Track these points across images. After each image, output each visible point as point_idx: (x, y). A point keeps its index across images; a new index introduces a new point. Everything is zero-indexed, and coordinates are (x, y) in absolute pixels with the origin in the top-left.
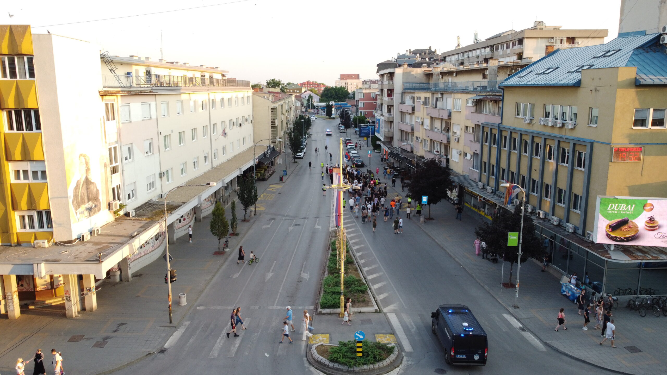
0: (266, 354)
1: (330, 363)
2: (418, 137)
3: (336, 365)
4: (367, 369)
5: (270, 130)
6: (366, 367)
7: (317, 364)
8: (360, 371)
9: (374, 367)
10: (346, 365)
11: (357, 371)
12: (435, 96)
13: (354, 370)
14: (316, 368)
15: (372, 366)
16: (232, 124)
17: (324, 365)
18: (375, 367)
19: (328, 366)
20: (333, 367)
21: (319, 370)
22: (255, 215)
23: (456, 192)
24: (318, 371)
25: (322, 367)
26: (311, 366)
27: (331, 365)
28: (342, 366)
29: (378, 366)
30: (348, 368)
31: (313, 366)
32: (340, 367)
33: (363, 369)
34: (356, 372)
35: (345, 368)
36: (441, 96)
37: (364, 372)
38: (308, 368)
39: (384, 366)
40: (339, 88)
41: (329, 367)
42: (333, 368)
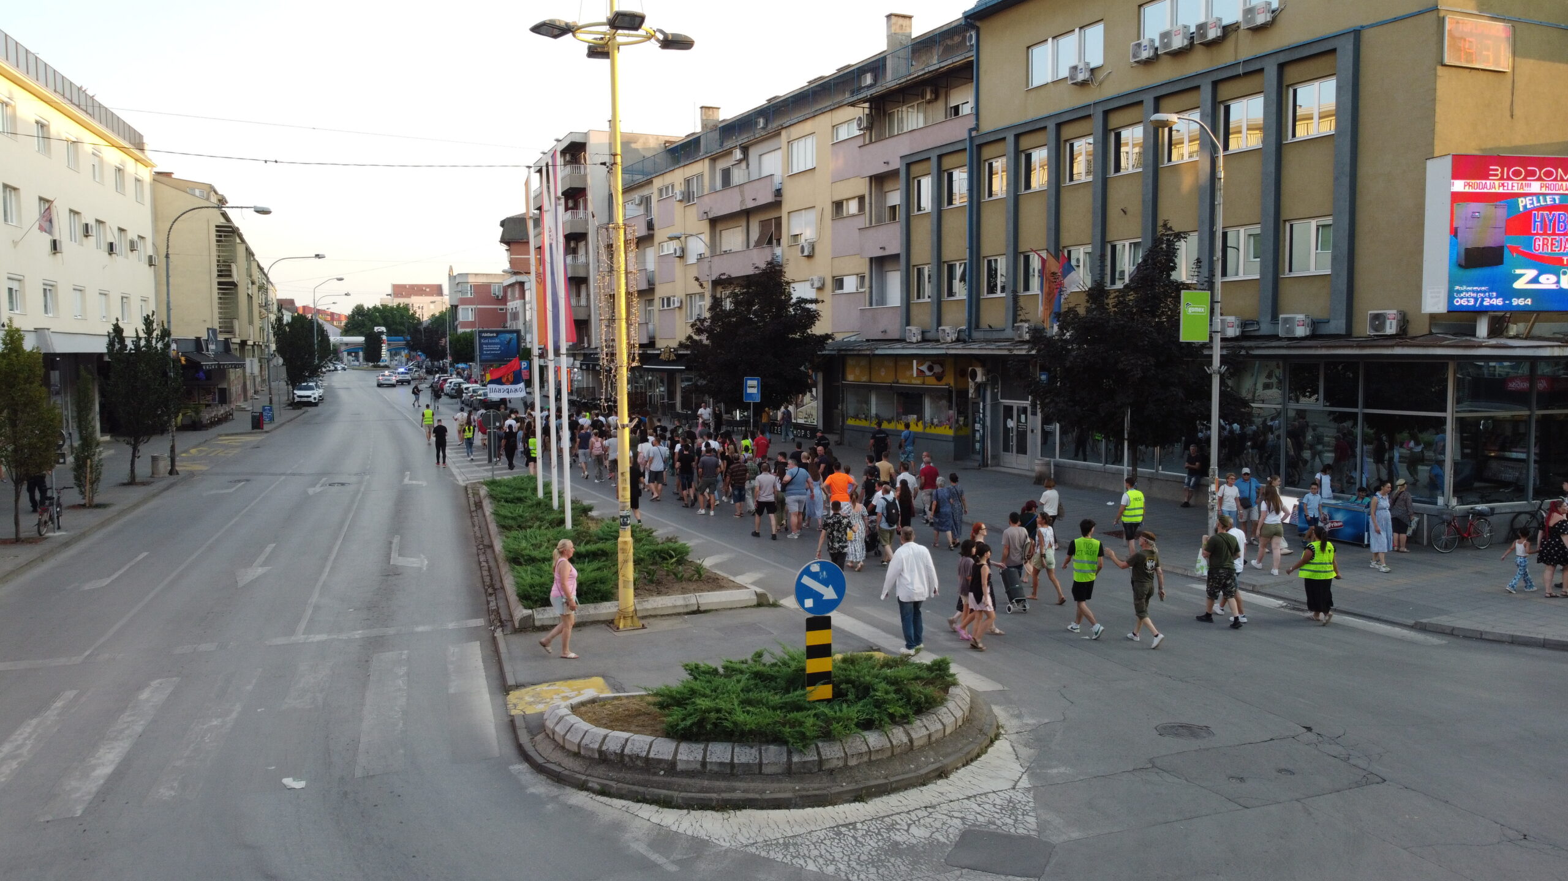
0: (288, 781)
1: (684, 747)
2: (669, 299)
3: (719, 752)
4: (881, 750)
5: (215, 292)
6: (873, 739)
7: (601, 770)
8: (853, 762)
9: (908, 735)
10: (777, 739)
11: (835, 763)
12: (722, 164)
13: (821, 762)
14: (604, 792)
15: (898, 735)
16: (80, 231)
17: (649, 764)
18: (914, 736)
19: (671, 767)
20: (704, 763)
21: (621, 797)
22: (171, 472)
23: (816, 398)
24: (618, 803)
25: (640, 777)
26: (569, 790)
27: (689, 754)
28: (754, 751)
29: (924, 732)
30: (790, 753)
31: (583, 787)
32: (745, 755)
33: (864, 749)
34: (831, 772)
35: (773, 755)
36: (742, 156)
37: (870, 763)
38: (555, 799)
39: (948, 731)
40: (392, 308)
41: (680, 767)
42: (702, 770)
